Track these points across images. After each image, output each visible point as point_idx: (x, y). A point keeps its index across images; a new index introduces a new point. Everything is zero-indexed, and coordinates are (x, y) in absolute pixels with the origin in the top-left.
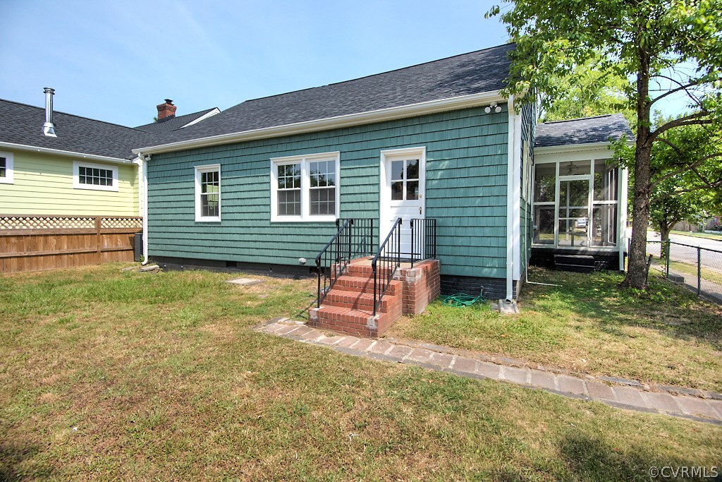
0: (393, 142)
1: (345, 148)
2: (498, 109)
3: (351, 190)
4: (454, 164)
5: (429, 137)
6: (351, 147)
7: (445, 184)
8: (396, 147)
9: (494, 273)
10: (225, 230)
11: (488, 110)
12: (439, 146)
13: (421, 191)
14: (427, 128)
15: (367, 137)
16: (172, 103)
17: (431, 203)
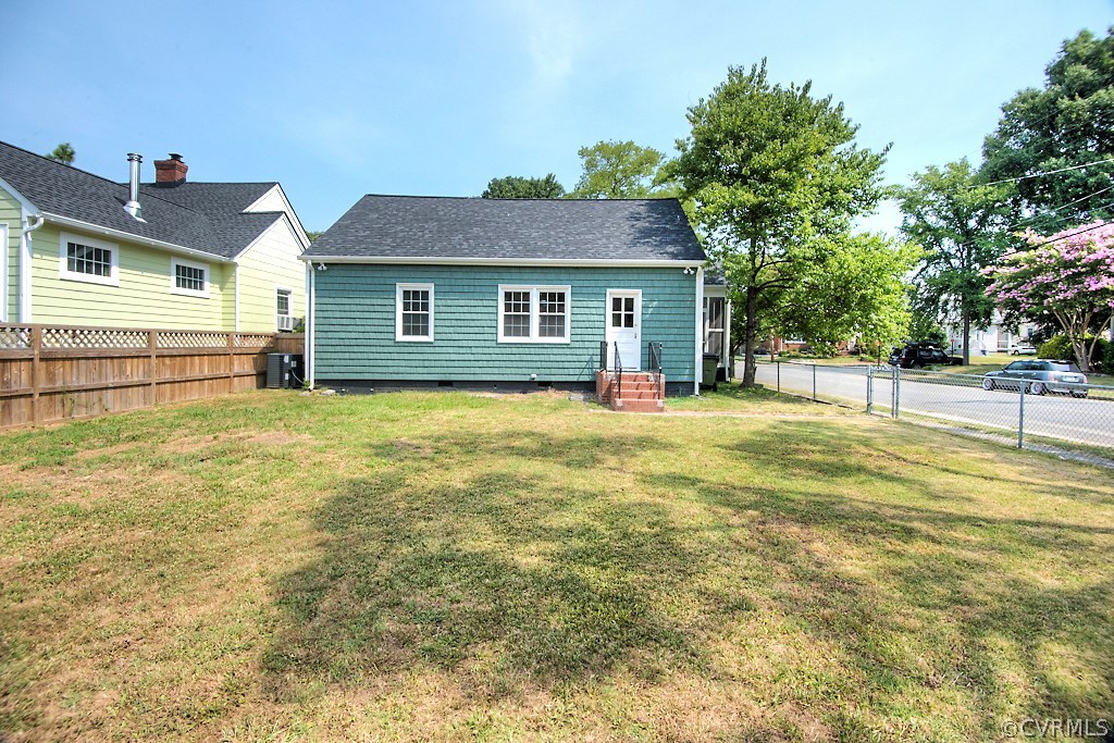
0: (616, 283)
1: (576, 283)
2: (692, 272)
3: (579, 318)
4: (662, 304)
5: (644, 284)
6: (580, 283)
7: (655, 317)
8: (619, 287)
9: (685, 379)
10: (438, 350)
11: (686, 272)
12: (651, 291)
13: (637, 320)
14: (642, 277)
15: (596, 277)
16: (182, 160)
17: (646, 331)
